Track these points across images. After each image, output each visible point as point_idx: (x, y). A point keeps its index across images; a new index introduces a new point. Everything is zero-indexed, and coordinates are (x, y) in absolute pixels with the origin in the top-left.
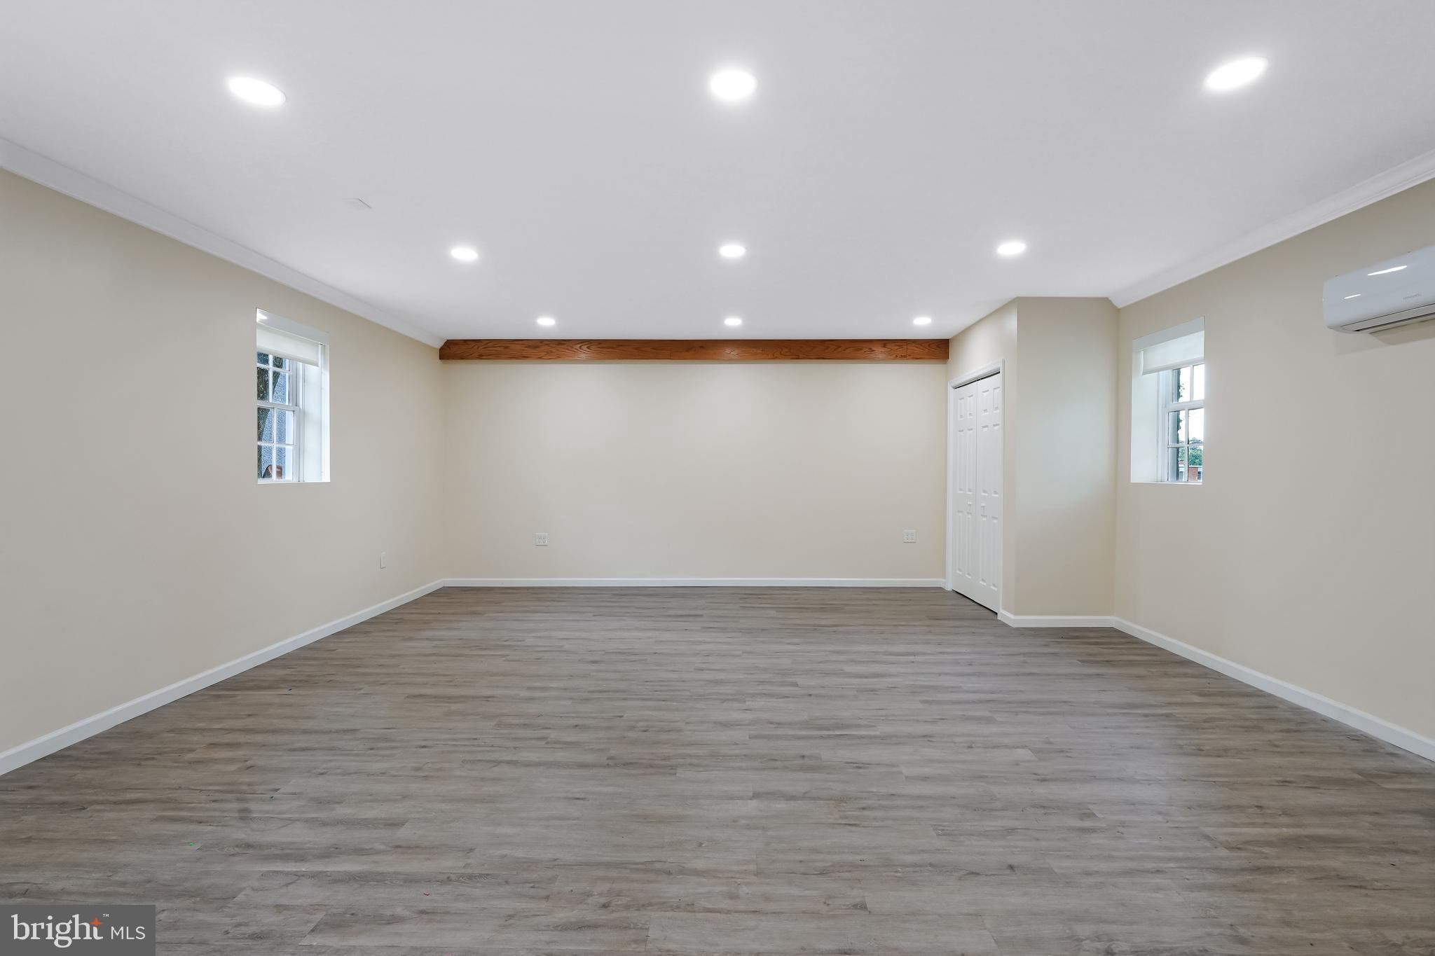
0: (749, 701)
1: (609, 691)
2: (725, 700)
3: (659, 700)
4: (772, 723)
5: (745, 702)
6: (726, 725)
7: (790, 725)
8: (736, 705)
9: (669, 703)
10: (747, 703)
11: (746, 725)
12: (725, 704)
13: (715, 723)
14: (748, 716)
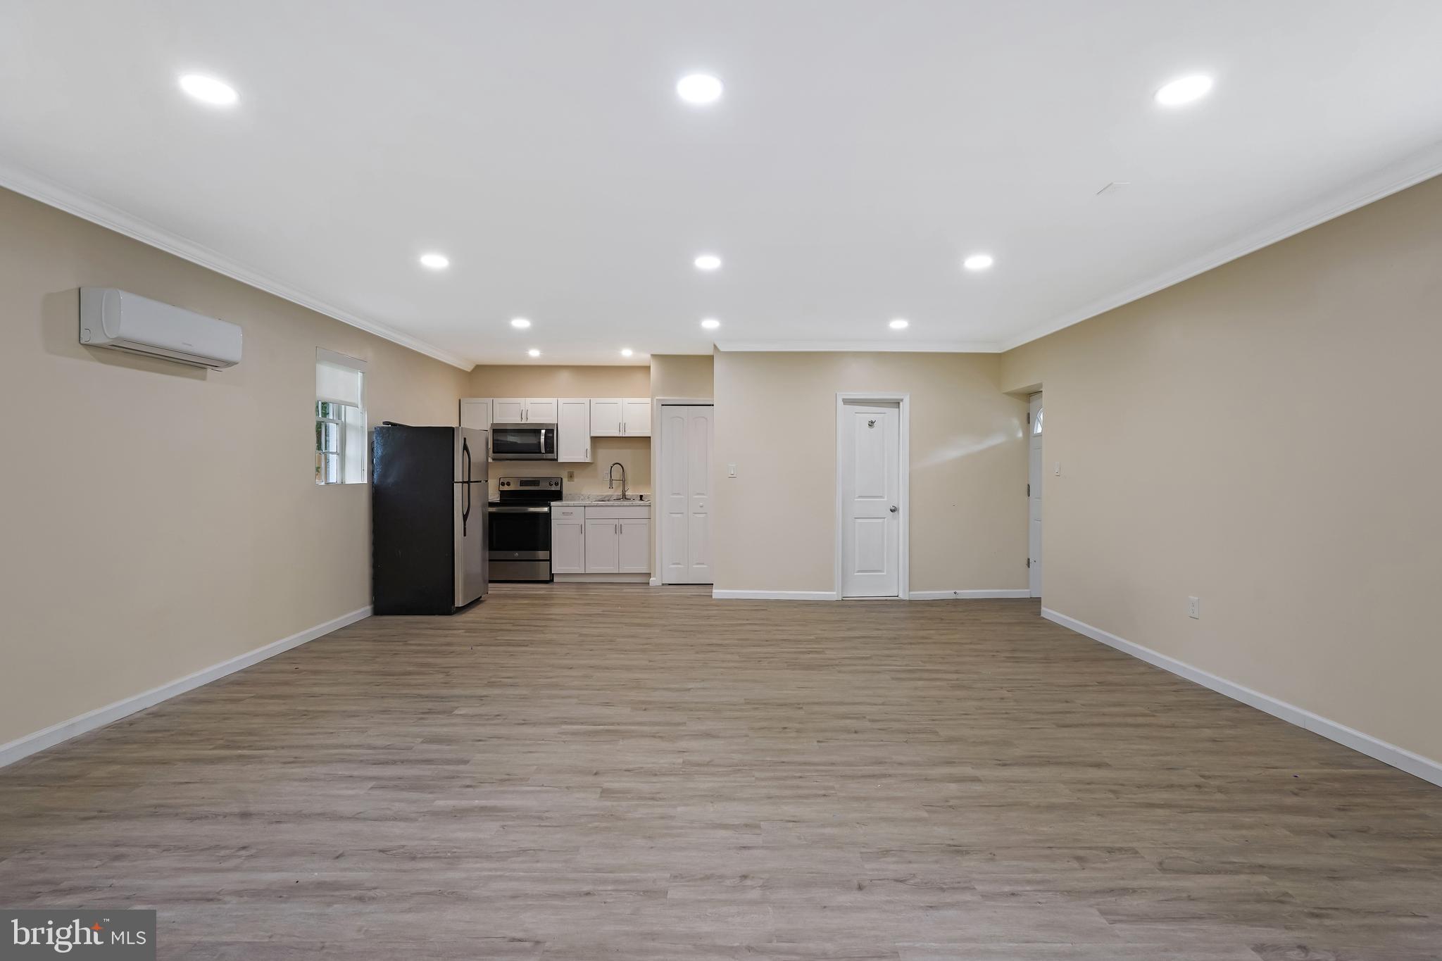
0: (679, 764)
1: (863, 777)
2: (708, 764)
3: (789, 763)
4: (660, 737)
5: (683, 762)
6: (708, 735)
7: (643, 735)
8: (695, 758)
9: (775, 759)
10: (680, 761)
11: (686, 735)
12: (708, 759)
13: (718, 737)
14: (683, 744)
